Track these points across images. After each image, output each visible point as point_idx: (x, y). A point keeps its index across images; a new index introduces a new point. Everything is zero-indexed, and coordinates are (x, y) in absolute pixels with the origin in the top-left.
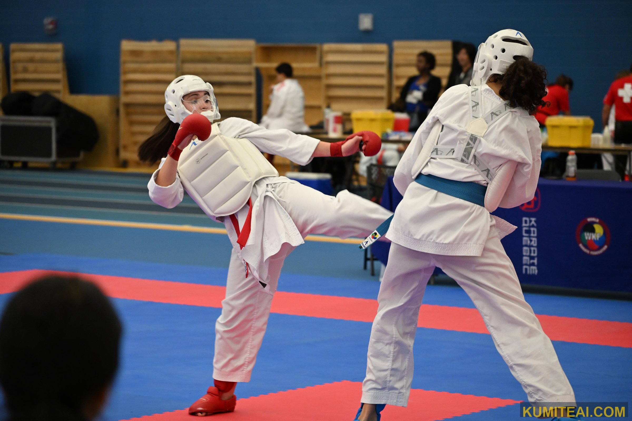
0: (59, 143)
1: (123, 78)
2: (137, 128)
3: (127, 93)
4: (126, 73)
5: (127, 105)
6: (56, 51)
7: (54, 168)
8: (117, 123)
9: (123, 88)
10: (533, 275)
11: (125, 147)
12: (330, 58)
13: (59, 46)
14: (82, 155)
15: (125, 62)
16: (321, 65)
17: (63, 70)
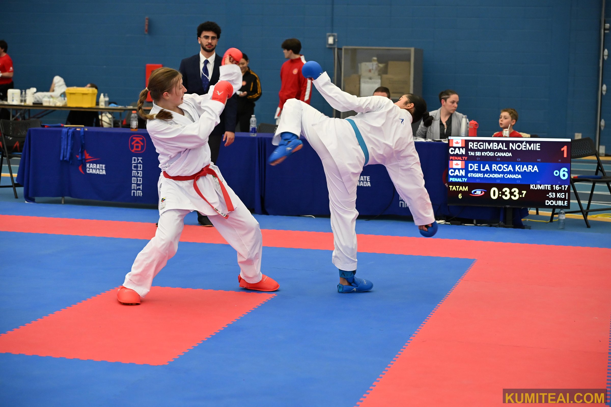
10: (139, 197)
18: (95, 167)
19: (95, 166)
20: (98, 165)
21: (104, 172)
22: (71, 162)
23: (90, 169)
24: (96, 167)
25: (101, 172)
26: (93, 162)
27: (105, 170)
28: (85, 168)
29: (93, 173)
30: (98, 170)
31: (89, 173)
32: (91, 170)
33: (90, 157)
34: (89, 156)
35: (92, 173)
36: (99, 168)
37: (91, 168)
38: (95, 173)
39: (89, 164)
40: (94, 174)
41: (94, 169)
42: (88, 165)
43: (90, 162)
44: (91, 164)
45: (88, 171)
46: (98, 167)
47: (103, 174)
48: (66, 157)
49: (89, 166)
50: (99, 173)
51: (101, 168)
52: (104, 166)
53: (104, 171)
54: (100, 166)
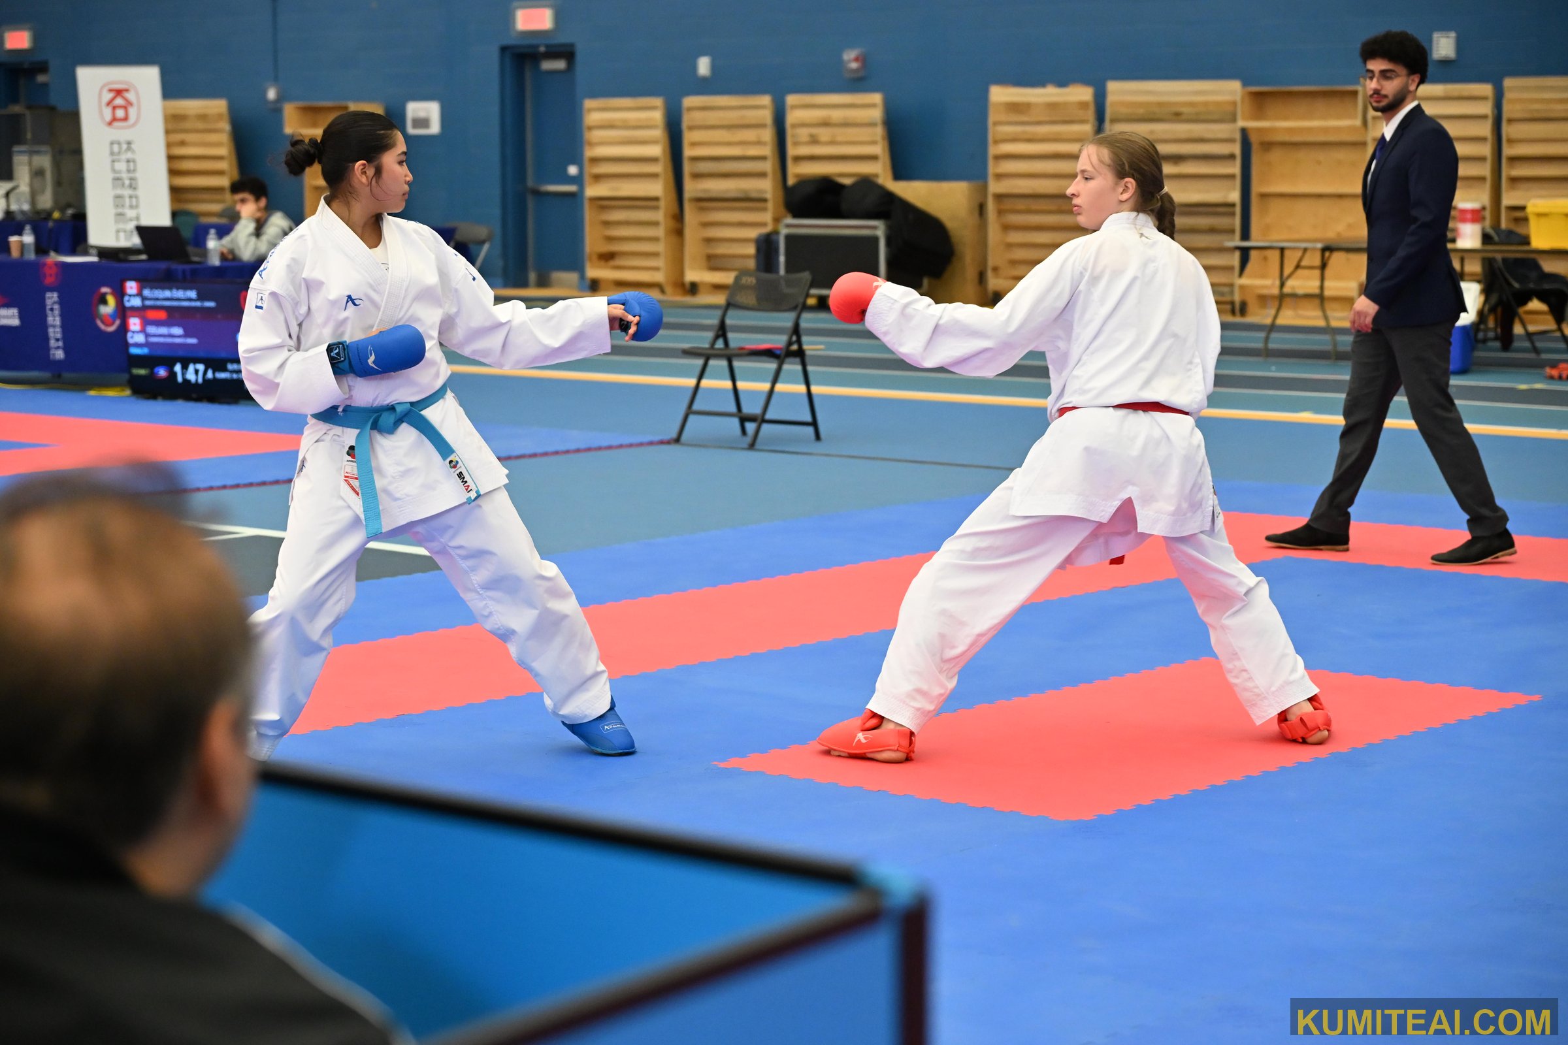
0: (889, 264)
1: (993, 150)
2: (1015, 237)
3: (999, 177)
4: (996, 142)
5: (999, 197)
6: (873, 106)
8: (982, 228)
9: (992, 168)
11: (996, 270)
13: (877, 98)
14: (926, 282)
15: (995, 124)
17: (883, 139)
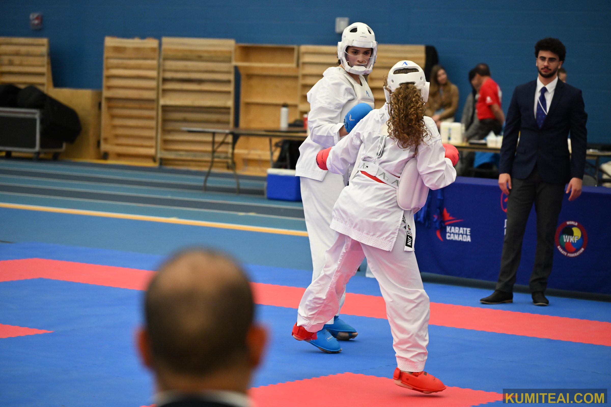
0: (42, 134)
1: (106, 73)
2: (118, 122)
3: (109, 88)
4: (108, 68)
5: (109, 99)
6: (43, 45)
7: (37, 158)
8: (99, 116)
9: (105, 83)
11: (106, 140)
12: (307, 59)
13: (45, 41)
14: (64, 145)
15: (107, 58)
16: (298, 65)
17: (48, 64)
18: (457, 231)
19: (457, 229)
20: (461, 229)
21: (468, 239)
22: (427, 224)
23: (451, 233)
24: (459, 231)
25: (465, 239)
26: (455, 225)
27: (471, 236)
28: (444, 232)
29: (455, 239)
30: (461, 236)
31: (449, 240)
32: (452, 235)
33: (451, 218)
34: (450, 216)
35: (453, 239)
36: (462, 233)
37: (453, 233)
38: (457, 239)
39: (450, 227)
40: (456, 241)
41: (457, 234)
42: (448, 229)
43: (451, 225)
44: (453, 228)
45: (449, 236)
46: (461, 231)
47: (467, 241)
48: (419, 217)
49: (451, 229)
50: (462, 240)
51: (465, 233)
52: (469, 230)
53: (469, 237)
54: (464, 230)
